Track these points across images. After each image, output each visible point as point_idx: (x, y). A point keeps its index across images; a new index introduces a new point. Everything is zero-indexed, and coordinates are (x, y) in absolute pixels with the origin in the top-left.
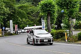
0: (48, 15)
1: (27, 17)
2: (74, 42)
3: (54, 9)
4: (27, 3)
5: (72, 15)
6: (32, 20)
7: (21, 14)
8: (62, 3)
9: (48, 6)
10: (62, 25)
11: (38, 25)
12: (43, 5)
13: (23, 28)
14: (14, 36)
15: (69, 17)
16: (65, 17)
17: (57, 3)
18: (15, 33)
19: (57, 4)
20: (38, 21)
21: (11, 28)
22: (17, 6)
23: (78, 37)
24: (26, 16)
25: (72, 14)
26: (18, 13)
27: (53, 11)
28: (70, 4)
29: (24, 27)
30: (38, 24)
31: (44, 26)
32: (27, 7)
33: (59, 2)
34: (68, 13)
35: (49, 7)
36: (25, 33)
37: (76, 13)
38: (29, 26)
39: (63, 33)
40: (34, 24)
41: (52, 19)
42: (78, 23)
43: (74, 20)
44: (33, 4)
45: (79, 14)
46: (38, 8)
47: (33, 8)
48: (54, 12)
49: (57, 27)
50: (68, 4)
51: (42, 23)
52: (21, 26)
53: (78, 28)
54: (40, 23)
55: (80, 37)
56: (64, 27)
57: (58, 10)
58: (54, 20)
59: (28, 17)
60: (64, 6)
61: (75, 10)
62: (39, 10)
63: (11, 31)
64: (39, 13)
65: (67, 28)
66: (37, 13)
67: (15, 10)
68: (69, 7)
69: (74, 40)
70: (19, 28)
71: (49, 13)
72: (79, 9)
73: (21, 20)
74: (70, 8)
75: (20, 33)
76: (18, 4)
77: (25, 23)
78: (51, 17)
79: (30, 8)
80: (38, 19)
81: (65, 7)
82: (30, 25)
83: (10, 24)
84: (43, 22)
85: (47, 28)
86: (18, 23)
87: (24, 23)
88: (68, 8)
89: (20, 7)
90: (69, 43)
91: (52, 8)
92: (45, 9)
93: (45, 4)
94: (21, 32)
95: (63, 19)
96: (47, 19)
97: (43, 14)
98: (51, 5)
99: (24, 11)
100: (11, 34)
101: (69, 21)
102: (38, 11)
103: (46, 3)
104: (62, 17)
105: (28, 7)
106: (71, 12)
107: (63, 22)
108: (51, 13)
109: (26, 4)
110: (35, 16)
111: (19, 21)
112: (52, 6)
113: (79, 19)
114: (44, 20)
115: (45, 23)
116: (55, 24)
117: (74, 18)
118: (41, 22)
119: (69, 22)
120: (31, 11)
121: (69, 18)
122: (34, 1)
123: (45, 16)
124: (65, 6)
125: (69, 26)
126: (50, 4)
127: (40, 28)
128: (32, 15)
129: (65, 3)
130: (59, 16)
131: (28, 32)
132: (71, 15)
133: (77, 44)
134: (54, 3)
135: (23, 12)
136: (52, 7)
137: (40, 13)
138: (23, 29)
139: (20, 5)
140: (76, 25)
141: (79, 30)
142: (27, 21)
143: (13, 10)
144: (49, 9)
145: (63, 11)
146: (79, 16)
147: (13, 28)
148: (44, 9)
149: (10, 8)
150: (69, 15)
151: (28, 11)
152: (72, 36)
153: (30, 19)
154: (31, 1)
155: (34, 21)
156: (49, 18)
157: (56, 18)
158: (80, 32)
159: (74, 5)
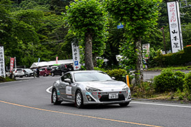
0: (86, 36)
1: (38, 38)
2: (145, 96)
3: (101, 20)
4: (39, 7)
5: (143, 35)
6: (50, 47)
7: (24, 31)
8: (119, 9)
9: (88, 15)
10: (119, 57)
11: (63, 59)
12: (75, 12)
13: (28, 64)
14: (8, 84)
15: (136, 39)
16: (126, 39)
17: (107, 6)
18: (11, 77)
19: (108, 10)
20: (64, 49)
22: (14, 13)
23: (155, 86)
24: (36, 36)
25: (142, 33)
26: (18, 30)
27: (98, 26)
28: (137, 11)
29: (31, 63)
30: (63, 56)
31: (79, 60)
32: (37, 16)
33: (113, 6)
34: (133, 30)
35: (90, 17)
37: (152, 32)
38: (41, 61)
39: (121, 75)
40: (54, 55)
41: (97, 45)
42: (154, 53)
43: (147, 47)
44: (52, 8)
45: (157, 32)
46: (65, 19)
47: (53, 18)
48: (101, 29)
49: (107, 62)
50: (132, 10)
51: (73, 53)
52: (24, 60)
53: (155, 66)
54: (67, 54)
55: (160, 84)
56: (123, 62)
57: (111, 25)
58: (100, 46)
59: (40, 38)
60: (123, 15)
61: (148, 24)
62: (66, 24)
64: (66, 30)
65: (131, 64)
66: (61, 29)
67: (10, 22)
68: (135, 17)
69: (146, 92)
70: (20, 65)
71: (89, 30)
72: (157, 22)
73: (24, 47)
74: (137, 20)
75: (21, 77)
76: (18, 8)
77: (34, 53)
78: (93, 39)
79: (45, 18)
80: (64, 44)
81: (125, 18)
82: (44, 58)
84: (75, 50)
85: (84, 65)
86: (17, 53)
87: (31, 54)
88: (132, 20)
89: (22, 17)
91: (95, 20)
92: (81, 20)
93: (79, 10)
94: (23, 73)
95: (121, 45)
96: (84, 45)
97: (75, 34)
98: (93, 12)
99: (30, 26)
100: (1, 80)
101: (135, 48)
102: (63, 26)
103: (82, 6)
104: (119, 41)
105: (42, 16)
106: (141, 29)
107: (122, 51)
108: (93, 30)
109: (35, 10)
110: (58, 36)
111: (20, 48)
112: (96, 14)
113: (158, 44)
114: (77, 48)
115: (81, 54)
116: (102, 56)
118: (70, 52)
119: (135, 51)
120: (48, 26)
121: (135, 43)
122: (54, 3)
123: (80, 36)
124: (125, 14)
125: (135, 61)
126: (92, 9)
128: (51, 36)
129: (126, 8)
130: (113, 37)
132: (139, 35)
133: (154, 101)
134: (100, 7)
135: (28, 27)
136: (96, 17)
137: (70, 31)
138: (28, 67)
139: (21, 12)
140: (151, 57)
141: (156, 68)
142: (37, 49)
143: (6, 23)
144: (90, 22)
145: (121, 25)
146: (158, 38)
147: (6, 65)
148: (77, 22)
150: (134, 35)
151: (40, 25)
152: (142, 82)
153: (46, 43)
154: (48, 3)
155: (55, 49)
156: (89, 43)
157: (105, 42)
158: (160, 74)
159: (147, 13)
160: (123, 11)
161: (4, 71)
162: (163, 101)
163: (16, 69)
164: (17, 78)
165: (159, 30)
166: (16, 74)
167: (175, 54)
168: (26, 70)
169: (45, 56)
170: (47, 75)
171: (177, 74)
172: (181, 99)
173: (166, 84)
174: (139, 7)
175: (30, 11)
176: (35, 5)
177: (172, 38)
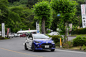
0: (42, 19)
1: (20, 20)
2: (68, 48)
3: (49, 12)
4: (22, 5)
6: (26, 24)
7: (14, 16)
8: (57, 7)
11: (32, 30)
14: (6, 41)
16: (60, 21)
17: (52, 6)
18: (7, 37)
19: (52, 8)
20: (32, 25)
21: (3, 31)
22: (10, 8)
23: (73, 43)
25: (68, 19)
26: (11, 16)
28: (66, 8)
29: (17, 31)
30: (32, 28)
31: (39, 30)
32: (21, 9)
33: (55, 6)
35: (44, 11)
36: (18, 37)
38: (22, 30)
39: (58, 38)
42: (74, 28)
44: (28, 6)
47: (28, 10)
48: (49, 16)
50: (64, 8)
51: (37, 27)
52: (14, 29)
53: (74, 34)
54: (34, 27)
55: (75, 43)
58: (49, 24)
59: (22, 20)
61: (71, 15)
62: (33, 13)
63: (3, 35)
64: (34, 16)
65: (62, 33)
66: (31, 16)
67: (7, 12)
68: (65, 11)
69: (69, 46)
70: (12, 32)
73: (14, 23)
74: (66, 12)
75: (12, 37)
76: (12, 5)
77: (19, 27)
78: (46, 21)
79: (24, 11)
80: (32, 23)
83: (2, 27)
84: (38, 26)
86: (11, 26)
87: (17, 27)
88: (64, 13)
89: (13, 10)
90: (63, 49)
91: (47, 12)
92: (40, 12)
93: (39, 7)
94: (13, 36)
95: (58, 24)
96: (41, 23)
97: (37, 18)
98: (46, 8)
99: (17, 14)
100: (3, 38)
101: (64, 26)
103: (41, 6)
106: (67, 17)
107: (58, 27)
108: (46, 17)
111: (12, 24)
113: (77, 23)
114: (38, 24)
115: (40, 27)
116: (50, 29)
117: (71, 23)
119: (65, 27)
120: (25, 14)
121: (64, 23)
122: (29, 3)
123: (40, 19)
124: (60, 10)
125: (64, 31)
127: (35, 33)
128: (27, 19)
129: (61, 7)
130: (55, 20)
131: (21, 36)
133: (72, 50)
134: (49, 6)
135: (16, 14)
136: (47, 11)
138: (16, 33)
139: (13, 7)
140: (73, 30)
144: (44, 13)
145: (59, 15)
146: (76, 21)
147: (5, 32)
148: (38, 13)
149: (2, 10)
150: (64, 20)
151: (21, 14)
152: (67, 41)
153: (24, 22)
154: (26, 3)
155: (28, 25)
156: (44, 22)
157: (51, 22)
158: (76, 38)
159: (71, 9)
160: (59, 8)
161: (4, 35)
162: (76, 50)
163: (10, 34)
164: (10, 38)
165: (77, 17)
166: (10, 36)
167: (84, 29)
168: (15, 34)
169: (24, 28)
170: (24, 37)
171: (83, 38)
172: (84, 50)
173: (78, 43)
174: (67, 7)
175: (17, 7)
176: (20, 4)
177: (83, 21)
